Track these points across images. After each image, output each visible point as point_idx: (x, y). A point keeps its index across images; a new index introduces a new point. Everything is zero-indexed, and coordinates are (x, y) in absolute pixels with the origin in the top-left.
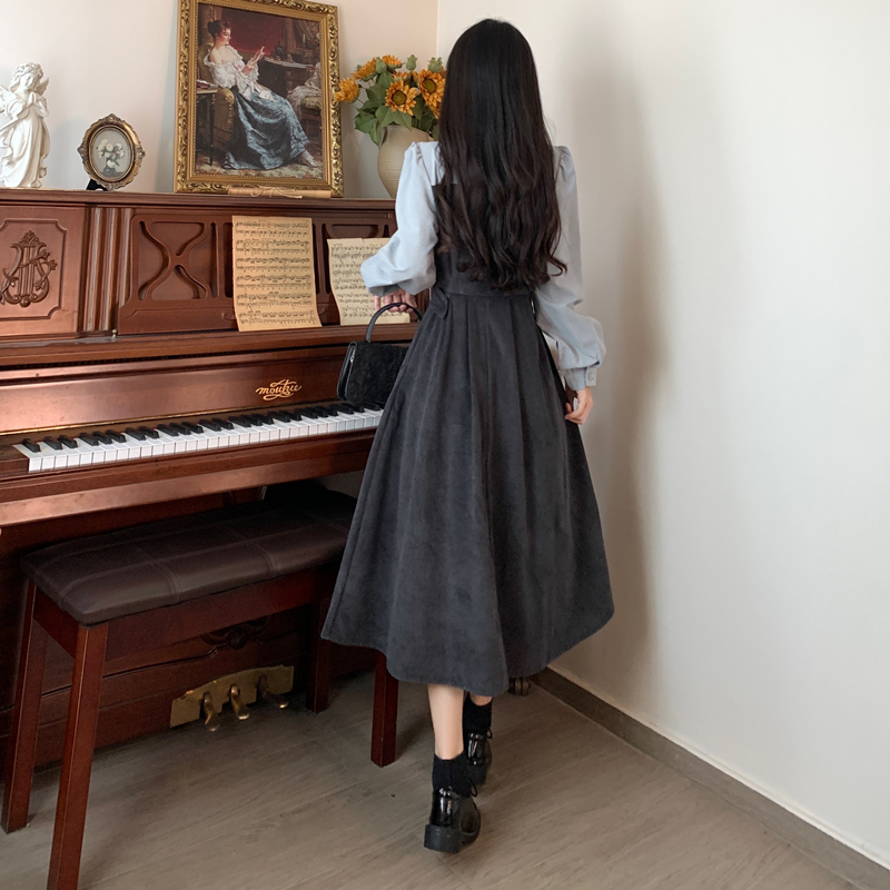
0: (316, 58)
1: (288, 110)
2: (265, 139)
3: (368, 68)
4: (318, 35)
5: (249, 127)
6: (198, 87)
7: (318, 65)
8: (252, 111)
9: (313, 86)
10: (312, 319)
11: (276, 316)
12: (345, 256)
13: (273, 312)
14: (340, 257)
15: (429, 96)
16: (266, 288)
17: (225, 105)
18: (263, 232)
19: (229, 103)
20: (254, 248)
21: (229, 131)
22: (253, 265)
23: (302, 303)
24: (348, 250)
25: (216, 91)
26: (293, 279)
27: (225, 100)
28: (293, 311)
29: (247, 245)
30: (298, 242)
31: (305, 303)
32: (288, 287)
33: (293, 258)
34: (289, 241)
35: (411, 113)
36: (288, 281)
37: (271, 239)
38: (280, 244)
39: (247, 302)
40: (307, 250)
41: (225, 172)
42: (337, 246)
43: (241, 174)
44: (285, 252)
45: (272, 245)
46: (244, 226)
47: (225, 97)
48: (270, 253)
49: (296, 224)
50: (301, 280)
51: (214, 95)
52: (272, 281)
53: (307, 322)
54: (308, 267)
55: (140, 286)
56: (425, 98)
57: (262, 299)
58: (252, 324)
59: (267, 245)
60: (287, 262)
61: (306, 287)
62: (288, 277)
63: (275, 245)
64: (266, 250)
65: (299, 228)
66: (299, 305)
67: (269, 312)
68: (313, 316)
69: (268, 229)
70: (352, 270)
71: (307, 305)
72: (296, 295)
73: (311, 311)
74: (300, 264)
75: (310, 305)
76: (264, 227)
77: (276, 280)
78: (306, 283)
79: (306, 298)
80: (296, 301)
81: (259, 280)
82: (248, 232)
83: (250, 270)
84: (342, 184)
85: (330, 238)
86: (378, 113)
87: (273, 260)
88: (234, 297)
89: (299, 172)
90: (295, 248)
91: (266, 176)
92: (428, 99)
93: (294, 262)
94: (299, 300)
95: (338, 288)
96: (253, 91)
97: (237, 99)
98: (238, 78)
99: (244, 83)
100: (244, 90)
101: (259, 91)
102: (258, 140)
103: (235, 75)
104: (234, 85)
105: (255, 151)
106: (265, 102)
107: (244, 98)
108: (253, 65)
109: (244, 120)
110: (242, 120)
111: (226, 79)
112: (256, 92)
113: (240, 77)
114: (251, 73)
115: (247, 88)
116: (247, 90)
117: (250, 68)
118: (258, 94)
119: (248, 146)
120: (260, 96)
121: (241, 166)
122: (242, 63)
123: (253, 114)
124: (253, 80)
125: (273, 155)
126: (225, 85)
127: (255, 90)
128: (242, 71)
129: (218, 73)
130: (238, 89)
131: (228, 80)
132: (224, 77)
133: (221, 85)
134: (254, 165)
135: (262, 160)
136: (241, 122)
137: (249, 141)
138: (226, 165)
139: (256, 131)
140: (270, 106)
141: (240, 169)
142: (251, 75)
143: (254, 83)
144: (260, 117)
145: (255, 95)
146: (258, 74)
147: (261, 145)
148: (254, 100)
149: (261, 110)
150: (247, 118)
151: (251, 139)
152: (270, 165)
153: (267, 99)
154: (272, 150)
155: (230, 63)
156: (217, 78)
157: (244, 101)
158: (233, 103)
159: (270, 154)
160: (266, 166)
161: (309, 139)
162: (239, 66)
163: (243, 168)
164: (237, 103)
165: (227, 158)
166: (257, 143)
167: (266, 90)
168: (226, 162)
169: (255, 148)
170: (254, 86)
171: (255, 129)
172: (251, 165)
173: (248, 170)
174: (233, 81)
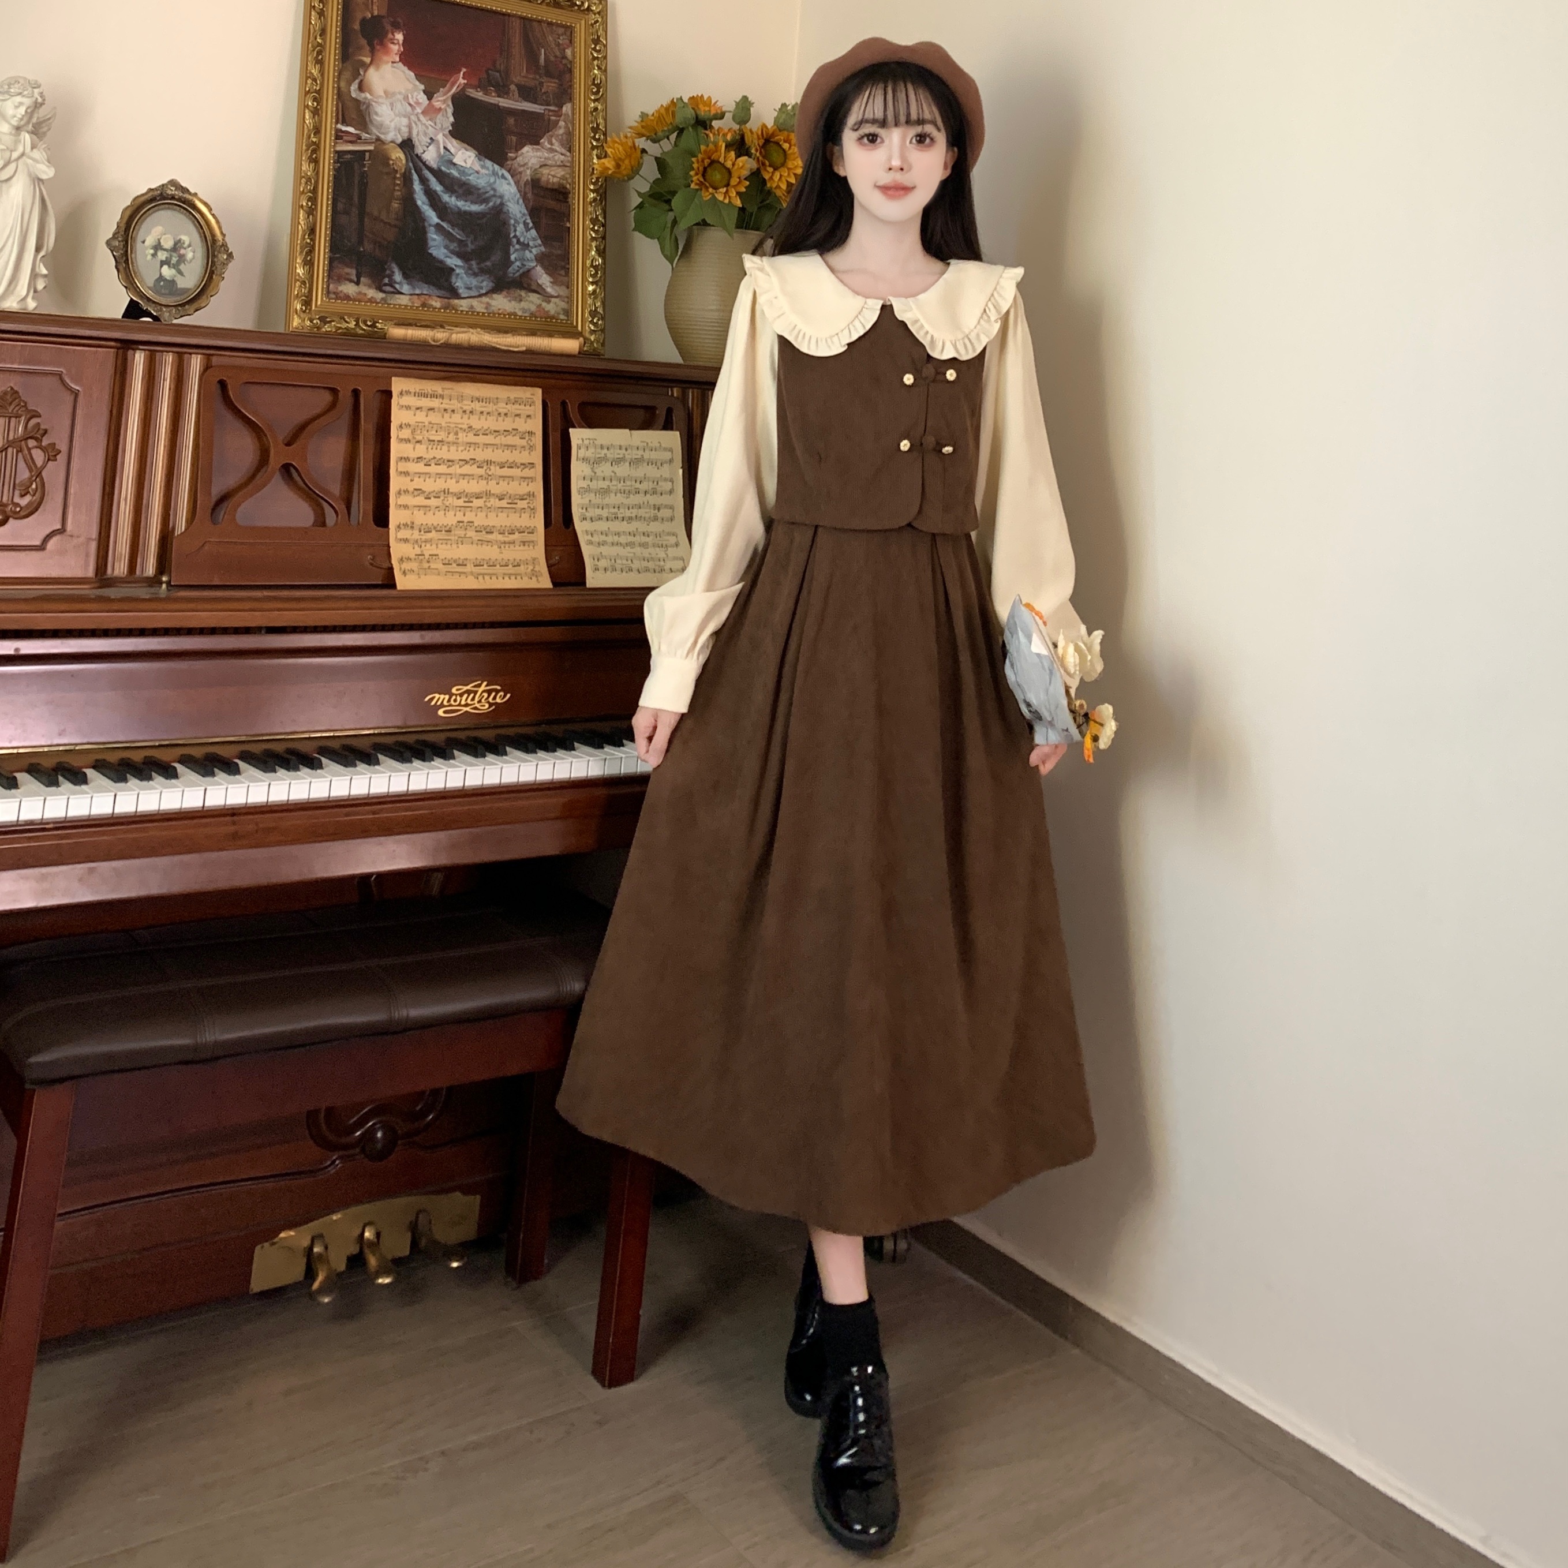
0: (565, 94)
1: (508, 189)
2: (460, 242)
3: (660, 117)
4: (569, 52)
5: (432, 216)
6: (338, 137)
7: (567, 108)
8: (437, 187)
9: (557, 146)
10: (534, 574)
11: (468, 565)
12: (598, 461)
13: (462, 558)
14: (591, 462)
15: (773, 173)
16: (452, 513)
17: (387, 174)
18: (449, 411)
19: (396, 171)
20: (432, 438)
21: (393, 222)
22: (427, 469)
23: (517, 543)
24: (605, 451)
25: (371, 148)
26: (503, 499)
27: (388, 165)
28: (500, 557)
29: (419, 431)
30: (515, 432)
31: (524, 543)
32: (492, 515)
33: (504, 460)
34: (497, 429)
35: (738, 203)
36: (494, 502)
37: (463, 424)
38: (480, 433)
39: (413, 537)
40: (531, 448)
41: (382, 299)
42: (586, 442)
43: (413, 303)
44: (490, 450)
45: (465, 434)
46: (413, 398)
47: (389, 159)
48: (460, 449)
49: (512, 397)
50: (518, 501)
51: (367, 154)
52: (462, 500)
53: (525, 578)
54: (532, 479)
55: (214, 499)
56: (766, 176)
57: (443, 532)
58: (423, 577)
59: (456, 434)
60: (492, 467)
61: (527, 515)
62: (493, 494)
63: (471, 435)
64: (454, 443)
65: (517, 406)
66: (512, 546)
67: (455, 557)
68: (537, 569)
69: (459, 405)
70: (611, 487)
71: (526, 547)
72: (507, 529)
73: (534, 559)
74: (516, 472)
75: (531, 547)
76: (452, 402)
77: (471, 500)
78: (526, 506)
79: (526, 534)
80: (506, 539)
81: (439, 497)
82: (421, 408)
83: (422, 479)
84: (603, 331)
85: (574, 427)
86: (676, 202)
87: (467, 462)
88: (390, 526)
89: (523, 304)
90: (509, 443)
91: (461, 309)
92: (771, 178)
93: (506, 469)
94: (512, 537)
95: (585, 519)
96: (442, 150)
97: (411, 164)
98: (414, 125)
99: (425, 134)
100: (425, 149)
101: (452, 150)
102: (447, 242)
103: (409, 119)
104: (406, 138)
105: (441, 262)
106: (464, 171)
107: (424, 164)
108: (444, 101)
109: (423, 203)
110: (419, 203)
111: (393, 125)
112: (448, 153)
113: (418, 123)
114: (440, 116)
115: (430, 144)
116: (431, 148)
117: (438, 107)
118: (451, 157)
119: (430, 251)
120: (455, 161)
121: (414, 288)
122: (423, 98)
123: (440, 193)
124: (442, 129)
125: (476, 271)
126: (389, 137)
127: (445, 148)
128: (423, 113)
129: (376, 114)
130: (413, 146)
131: (395, 128)
132: (387, 122)
133: (382, 137)
134: (439, 287)
135: (453, 280)
136: (417, 207)
137: (431, 243)
138: (386, 285)
139: (444, 225)
140: (473, 179)
141: (411, 295)
142: (438, 121)
143: (444, 135)
144: (453, 199)
145: (446, 158)
146: (452, 119)
147: (453, 252)
148: (443, 168)
149: (456, 188)
150: (429, 200)
151: (434, 240)
152: (470, 289)
153: (468, 166)
154: (473, 263)
155: (400, 97)
156: (375, 122)
157: (424, 168)
158: (403, 171)
159: (470, 268)
160: (460, 291)
161: (544, 244)
162: (418, 103)
163: (418, 292)
164: (410, 172)
165: (388, 272)
166: (446, 247)
167: (466, 150)
168: (386, 280)
169: (441, 257)
170: (444, 142)
171: (442, 221)
172: (431, 287)
173: (427, 297)
174: (405, 130)
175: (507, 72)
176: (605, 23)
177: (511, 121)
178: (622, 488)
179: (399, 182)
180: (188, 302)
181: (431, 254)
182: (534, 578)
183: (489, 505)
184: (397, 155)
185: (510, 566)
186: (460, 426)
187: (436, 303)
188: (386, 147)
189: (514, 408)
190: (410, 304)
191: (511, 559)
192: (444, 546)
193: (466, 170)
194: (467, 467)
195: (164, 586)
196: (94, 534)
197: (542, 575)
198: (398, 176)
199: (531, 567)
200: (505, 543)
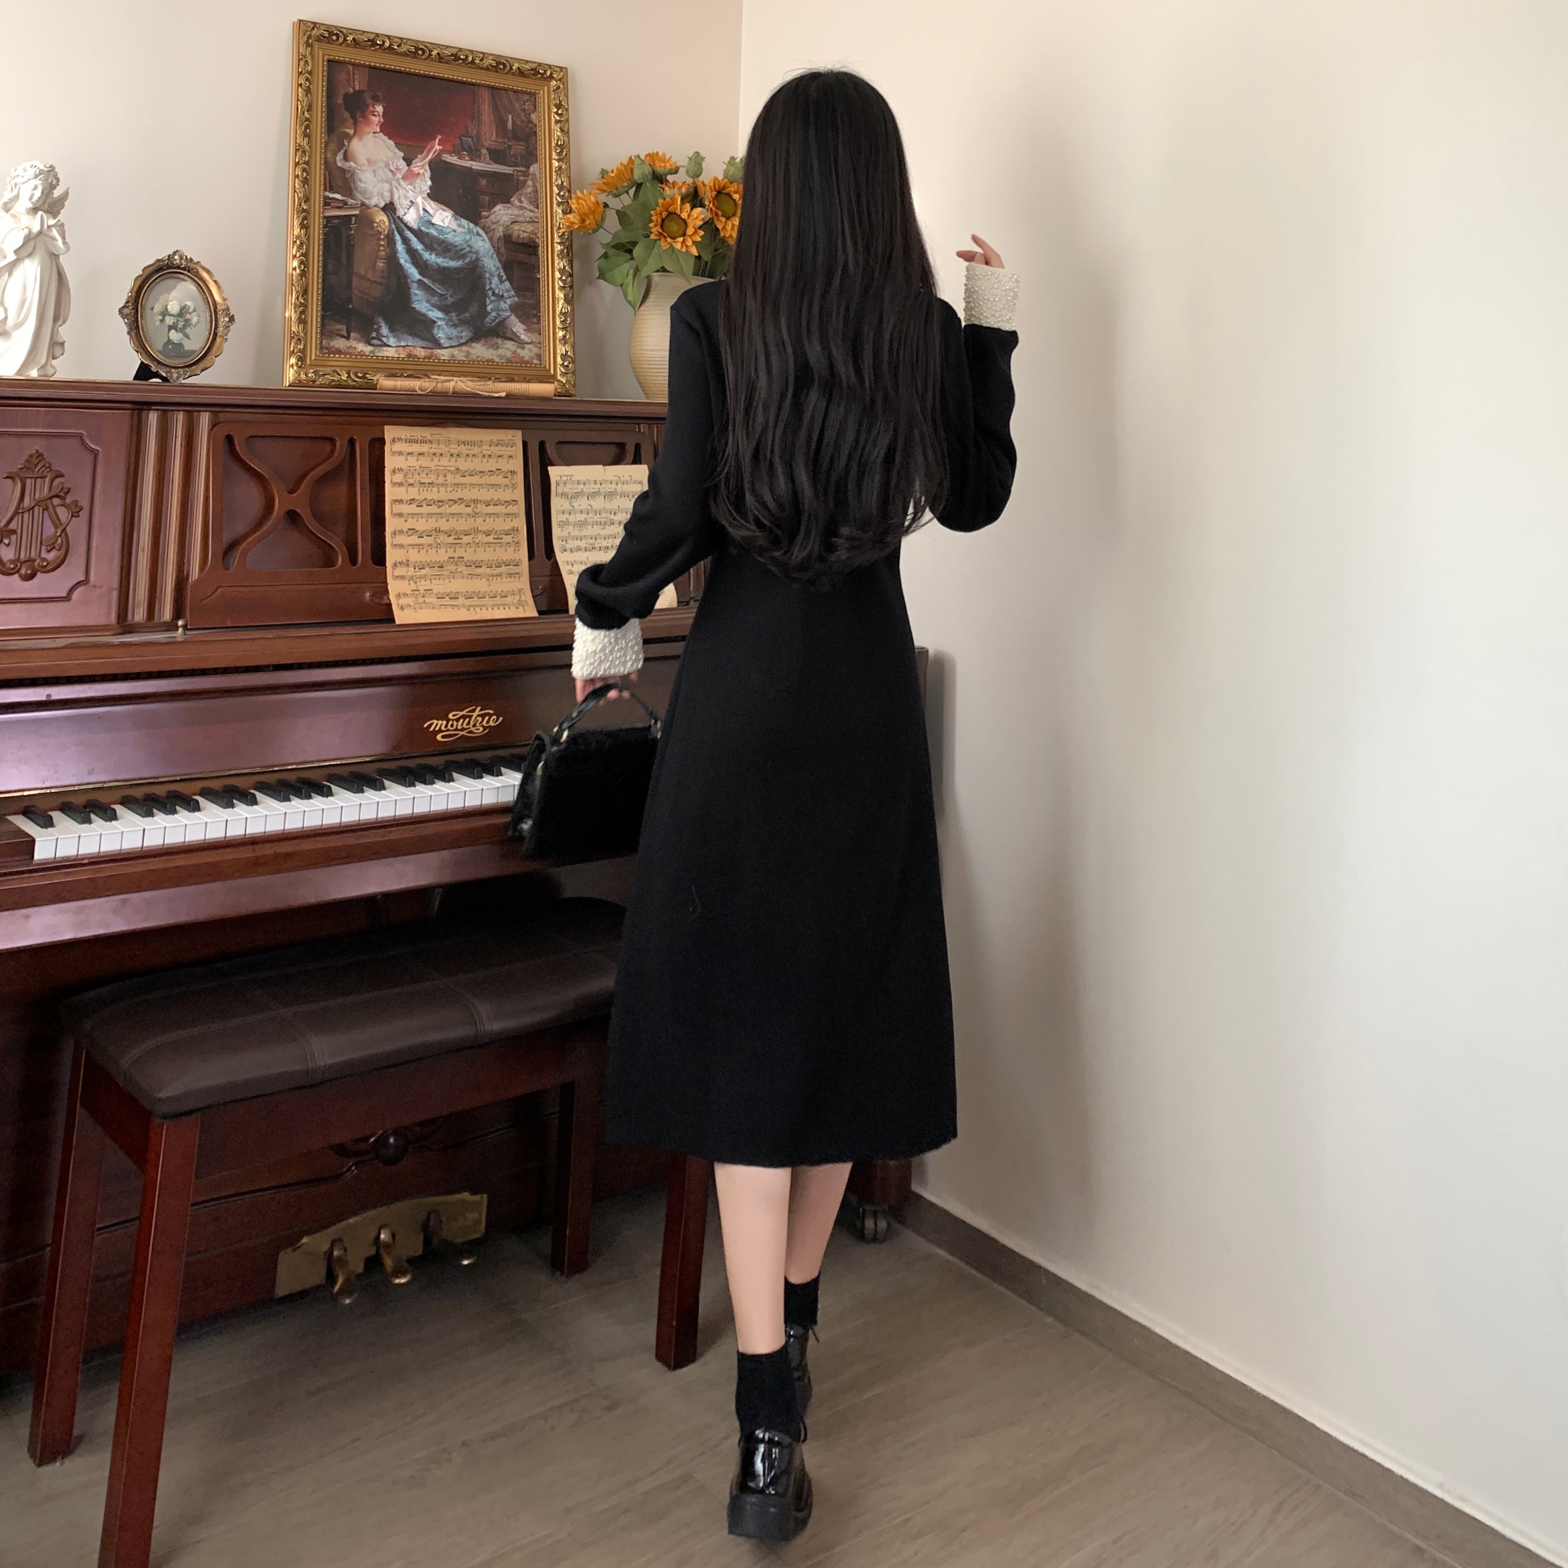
0: (531, 156)
1: (482, 245)
2: (441, 295)
3: (620, 174)
4: (533, 116)
5: (413, 272)
6: (326, 204)
7: (534, 168)
8: (419, 246)
9: (526, 204)
10: (521, 604)
11: (460, 598)
12: (577, 495)
13: (454, 591)
14: (570, 497)
15: (725, 223)
16: (443, 550)
17: (373, 235)
18: (438, 455)
19: (380, 233)
20: (423, 481)
21: (378, 280)
22: (419, 510)
23: (504, 575)
24: (581, 486)
25: (357, 212)
26: (489, 535)
27: (373, 227)
28: (488, 589)
29: (411, 475)
30: (499, 472)
31: (510, 575)
32: (481, 549)
33: (489, 499)
34: (481, 470)
35: (694, 251)
36: (481, 538)
37: (450, 466)
38: (466, 474)
39: (409, 574)
40: (514, 486)
41: (371, 352)
42: (564, 479)
43: (399, 354)
44: (476, 490)
45: (453, 476)
46: (404, 444)
47: (374, 222)
48: (449, 490)
49: (495, 440)
50: (504, 537)
51: (353, 219)
52: (452, 537)
53: (513, 608)
54: (515, 515)
55: (225, 546)
56: (720, 226)
57: (436, 568)
58: (419, 611)
59: (445, 476)
60: (479, 506)
61: (512, 549)
62: (481, 531)
63: (458, 476)
64: (443, 485)
65: (499, 448)
66: (499, 579)
67: (448, 591)
68: (523, 598)
69: (447, 449)
70: (588, 520)
71: (513, 578)
72: (494, 563)
73: (520, 590)
74: (500, 509)
75: (517, 579)
76: (440, 447)
77: (461, 537)
78: (510, 541)
79: (511, 567)
80: (495, 572)
81: (431, 536)
82: (412, 453)
83: (415, 519)
84: (574, 373)
85: (552, 465)
86: (637, 251)
87: (455, 502)
88: (387, 565)
89: (500, 351)
90: (493, 483)
91: (443, 358)
92: (724, 228)
93: (491, 506)
94: (499, 570)
95: (565, 550)
96: (422, 212)
97: (394, 226)
98: (395, 189)
99: (406, 198)
100: (406, 211)
101: (431, 211)
102: (430, 297)
103: (391, 185)
104: (388, 202)
105: (424, 315)
106: (442, 230)
107: (406, 225)
108: (423, 166)
109: (406, 261)
110: (402, 261)
111: (376, 190)
112: (427, 214)
113: (399, 188)
114: (418, 181)
115: (410, 207)
116: (412, 210)
117: (417, 172)
118: (430, 218)
119: (413, 306)
120: (434, 221)
121: (400, 340)
122: (402, 164)
123: (421, 252)
124: (421, 192)
125: (456, 322)
126: (373, 202)
127: (424, 210)
128: (403, 178)
129: (361, 181)
130: (395, 209)
131: (378, 193)
132: (371, 188)
133: (367, 202)
134: (423, 339)
135: (435, 331)
136: (400, 265)
137: (414, 298)
138: (374, 338)
139: (425, 280)
140: (450, 237)
141: (397, 347)
142: (417, 185)
143: (423, 198)
144: (433, 256)
145: (425, 219)
146: (429, 183)
147: (434, 306)
148: (423, 229)
149: (435, 245)
150: (412, 259)
151: (416, 295)
152: (451, 339)
153: (446, 225)
154: (453, 314)
155: (382, 164)
156: (359, 189)
157: (405, 229)
158: (387, 232)
159: (450, 320)
160: (442, 341)
161: (517, 295)
162: (398, 169)
163: (403, 344)
164: (393, 233)
165: (375, 326)
166: (428, 301)
167: (444, 210)
168: (374, 334)
169: (424, 310)
170: (423, 203)
171: (424, 277)
172: (417, 339)
173: (412, 348)
174: (387, 194)
175: (478, 137)
176: (566, 89)
177: (483, 182)
178: (599, 520)
179: (383, 243)
180: (194, 364)
181: (414, 308)
182: (521, 608)
183: (477, 541)
184: (381, 218)
185: (499, 597)
186: (448, 468)
187: (421, 353)
188: (370, 211)
189: (497, 450)
190: (397, 356)
191: (499, 591)
192: (437, 582)
193: (444, 229)
194: (456, 506)
195: (180, 630)
196: (115, 582)
197: (528, 605)
198: (382, 237)
199: (517, 598)
200: (493, 576)
